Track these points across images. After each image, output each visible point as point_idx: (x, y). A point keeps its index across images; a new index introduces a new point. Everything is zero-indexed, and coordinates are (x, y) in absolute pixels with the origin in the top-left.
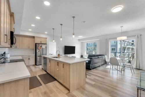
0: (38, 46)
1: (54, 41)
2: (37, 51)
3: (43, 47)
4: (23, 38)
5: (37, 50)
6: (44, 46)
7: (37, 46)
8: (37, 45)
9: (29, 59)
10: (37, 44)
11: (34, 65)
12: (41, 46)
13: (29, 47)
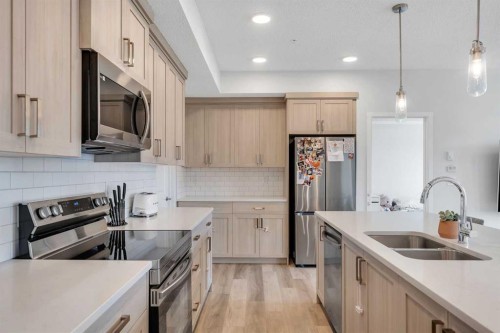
0: (303, 152)
1: (402, 104)
2: (299, 181)
3: (330, 158)
4: (238, 113)
5: (298, 172)
6: (336, 153)
7: (297, 153)
8: (298, 146)
9: (259, 223)
10: (297, 140)
11: (280, 263)
12: (322, 152)
13: (260, 160)
